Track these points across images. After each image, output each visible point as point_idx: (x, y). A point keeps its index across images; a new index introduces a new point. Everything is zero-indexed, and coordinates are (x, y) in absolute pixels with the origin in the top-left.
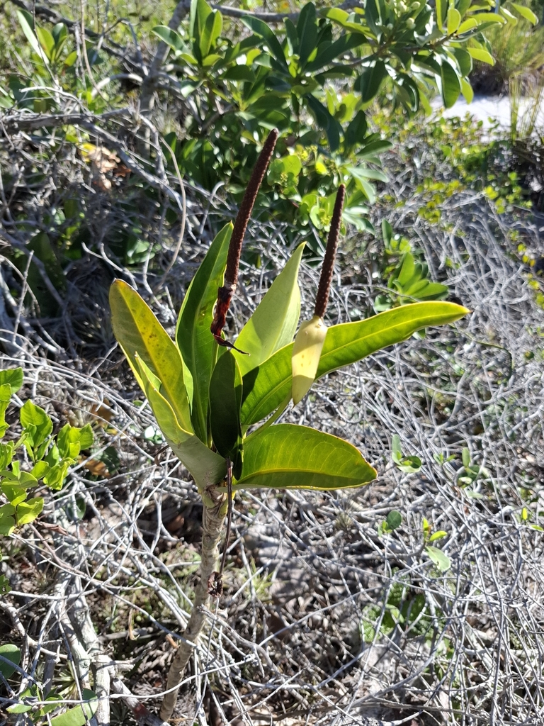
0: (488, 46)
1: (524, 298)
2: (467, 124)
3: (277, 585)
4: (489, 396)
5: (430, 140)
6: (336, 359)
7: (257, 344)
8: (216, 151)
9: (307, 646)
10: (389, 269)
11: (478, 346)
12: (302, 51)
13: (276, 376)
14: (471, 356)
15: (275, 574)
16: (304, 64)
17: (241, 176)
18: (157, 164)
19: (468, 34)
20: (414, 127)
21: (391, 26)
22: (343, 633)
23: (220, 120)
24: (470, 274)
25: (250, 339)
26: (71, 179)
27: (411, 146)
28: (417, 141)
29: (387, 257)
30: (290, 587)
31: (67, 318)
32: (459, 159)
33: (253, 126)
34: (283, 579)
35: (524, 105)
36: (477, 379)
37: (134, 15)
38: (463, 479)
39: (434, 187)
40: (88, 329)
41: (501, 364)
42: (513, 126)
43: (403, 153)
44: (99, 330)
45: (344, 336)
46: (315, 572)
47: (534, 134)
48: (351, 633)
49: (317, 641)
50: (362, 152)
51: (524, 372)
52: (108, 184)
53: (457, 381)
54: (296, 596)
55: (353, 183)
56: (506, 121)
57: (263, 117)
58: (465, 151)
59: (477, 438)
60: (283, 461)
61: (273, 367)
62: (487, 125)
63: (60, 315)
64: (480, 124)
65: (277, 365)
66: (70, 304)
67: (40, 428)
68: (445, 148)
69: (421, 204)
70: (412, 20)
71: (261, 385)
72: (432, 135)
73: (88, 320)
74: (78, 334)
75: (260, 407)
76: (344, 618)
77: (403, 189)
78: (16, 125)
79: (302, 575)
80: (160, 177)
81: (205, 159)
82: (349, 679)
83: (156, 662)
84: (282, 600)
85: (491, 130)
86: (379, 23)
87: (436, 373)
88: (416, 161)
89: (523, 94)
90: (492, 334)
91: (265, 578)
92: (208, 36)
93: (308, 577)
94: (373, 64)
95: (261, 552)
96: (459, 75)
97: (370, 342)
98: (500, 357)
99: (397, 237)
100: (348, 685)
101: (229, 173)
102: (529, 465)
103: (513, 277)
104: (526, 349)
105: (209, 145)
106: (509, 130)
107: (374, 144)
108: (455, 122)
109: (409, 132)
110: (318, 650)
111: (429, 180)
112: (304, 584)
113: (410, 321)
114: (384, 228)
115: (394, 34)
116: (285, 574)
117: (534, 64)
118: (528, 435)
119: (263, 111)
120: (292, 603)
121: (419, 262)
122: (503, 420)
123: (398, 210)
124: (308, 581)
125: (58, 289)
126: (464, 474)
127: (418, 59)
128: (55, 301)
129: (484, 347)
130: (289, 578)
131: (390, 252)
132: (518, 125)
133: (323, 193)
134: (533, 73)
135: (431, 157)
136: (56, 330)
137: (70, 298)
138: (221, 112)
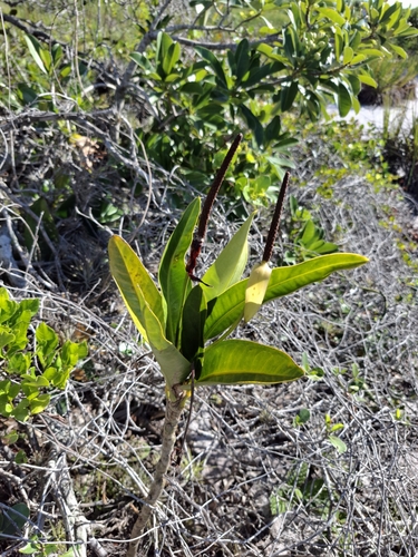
0: (371, 73)
1: (394, 256)
2: (352, 127)
3: (207, 470)
4: (369, 328)
5: (325, 137)
6: (273, 293)
7: (217, 281)
8: (172, 143)
9: (229, 516)
10: (293, 232)
11: (360, 291)
12: (238, 72)
13: (229, 305)
14: (355, 298)
15: (205, 461)
16: (238, 83)
17: (191, 162)
18: (131, 151)
19: (357, 65)
20: (313, 128)
21: (303, 58)
22: (257, 507)
23: (174, 121)
24: (353, 237)
25: (212, 277)
26: (63, 160)
27: (310, 141)
28: (314, 138)
29: (292, 222)
30: (217, 471)
31: (58, 262)
32: (346, 153)
33: (199, 125)
34: (212, 465)
35: (393, 113)
36: (359, 315)
37: (107, 39)
38: (353, 387)
39: (328, 172)
40: (74, 271)
41: (377, 305)
42: (385, 128)
43: (305, 146)
44: (82, 272)
45: (280, 276)
46: (235, 460)
47: (400, 135)
48: (263, 507)
49: (238, 513)
50: (276, 146)
51: (394, 311)
52: (90, 164)
53: (344, 317)
54: (222, 478)
55: (269, 168)
56: (380, 124)
57: (207, 119)
58: (351, 146)
59: (360, 358)
60: (232, 365)
61: (227, 298)
62: (367, 127)
63: (53, 259)
64: (362, 127)
65: (230, 297)
66: (61, 251)
67: (49, 342)
68: (336, 144)
69: (318, 185)
70: (319, 54)
71: (217, 311)
72: (326, 133)
73: (74, 264)
74: (65, 274)
75: (216, 327)
76: (257, 495)
77: (304, 173)
78: (29, 120)
79: (226, 463)
80: (133, 160)
81: (163, 149)
82: (262, 543)
83: (115, 527)
84: (211, 481)
85: (369, 131)
86: (294, 56)
87: (328, 310)
88: (314, 152)
89: (392, 105)
90: (370, 282)
91: (198, 464)
92: (169, 60)
93: (230, 464)
94: (289, 84)
95: (195, 444)
96: (351, 94)
97: (298, 281)
98: (377, 299)
99: (300, 208)
100: (260, 548)
101: (181, 159)
102: (397, 381)
103: (386, 241)
104: (396, 294)
105: (167, 139)
106: (382, 131)
107: (285, 140)
108: (343, 125)
109: (309, 131)
110: (238, 520)
111: (324, 167)
112: (227, 469)
113: (327, 266)
114: (291, 201)
115: (305, 64)
116: (213, 461)
117: (400, 83)
118: (398, 358)
119: (207, 115)
120: (218, 484)
121: (317, 227)
122: (379, 346)
123: (301, 188)
124: (230, 467)
125: (52, 240)
126: (353, 384)
127: (322, 81)
128: (50, 249)
129: (365, 291)
130: (216, 464)
131: (295, 219)
132: (389, 127)
133: (247, 175)
134: (399, 89)
135: (326, 150)
136: (49, 270)
137: (61, 247)
138: (176, 114)
